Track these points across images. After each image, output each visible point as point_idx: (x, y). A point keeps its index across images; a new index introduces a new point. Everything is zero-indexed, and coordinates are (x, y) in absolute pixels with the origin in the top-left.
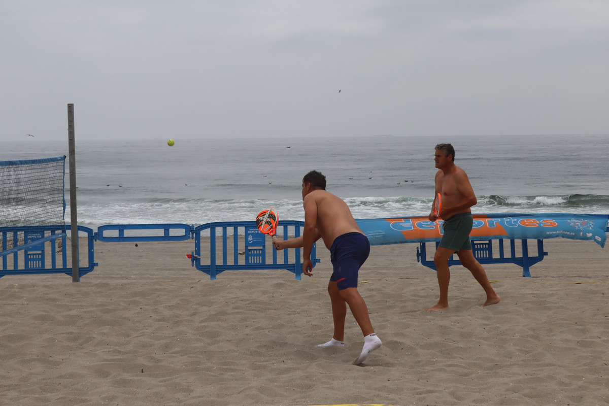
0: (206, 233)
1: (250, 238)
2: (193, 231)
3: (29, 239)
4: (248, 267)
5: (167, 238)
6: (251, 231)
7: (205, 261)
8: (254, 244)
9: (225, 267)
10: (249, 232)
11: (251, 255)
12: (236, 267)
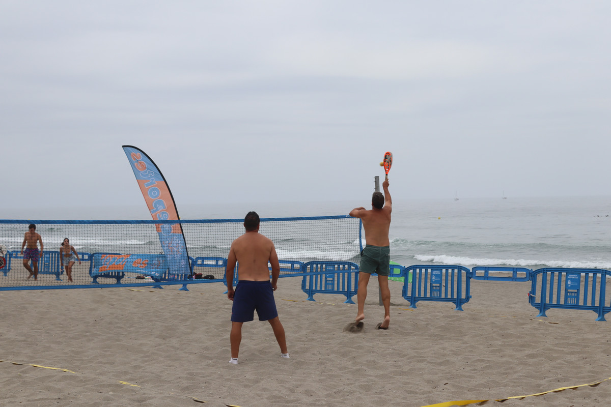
0: (539, 278)
1: (569, 283)
2: (532, 275)
3: (434, 274)
4: (566, 306)
5: (514, 279)
6: (571, 277)
7: (538, 300)
8: (572, 287)
9: (551, 306)
10: (569, 277)
11: (569, 297)
12: (558, 306)
